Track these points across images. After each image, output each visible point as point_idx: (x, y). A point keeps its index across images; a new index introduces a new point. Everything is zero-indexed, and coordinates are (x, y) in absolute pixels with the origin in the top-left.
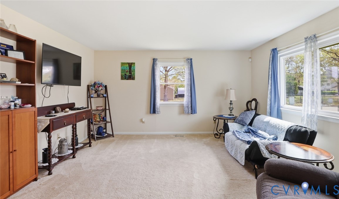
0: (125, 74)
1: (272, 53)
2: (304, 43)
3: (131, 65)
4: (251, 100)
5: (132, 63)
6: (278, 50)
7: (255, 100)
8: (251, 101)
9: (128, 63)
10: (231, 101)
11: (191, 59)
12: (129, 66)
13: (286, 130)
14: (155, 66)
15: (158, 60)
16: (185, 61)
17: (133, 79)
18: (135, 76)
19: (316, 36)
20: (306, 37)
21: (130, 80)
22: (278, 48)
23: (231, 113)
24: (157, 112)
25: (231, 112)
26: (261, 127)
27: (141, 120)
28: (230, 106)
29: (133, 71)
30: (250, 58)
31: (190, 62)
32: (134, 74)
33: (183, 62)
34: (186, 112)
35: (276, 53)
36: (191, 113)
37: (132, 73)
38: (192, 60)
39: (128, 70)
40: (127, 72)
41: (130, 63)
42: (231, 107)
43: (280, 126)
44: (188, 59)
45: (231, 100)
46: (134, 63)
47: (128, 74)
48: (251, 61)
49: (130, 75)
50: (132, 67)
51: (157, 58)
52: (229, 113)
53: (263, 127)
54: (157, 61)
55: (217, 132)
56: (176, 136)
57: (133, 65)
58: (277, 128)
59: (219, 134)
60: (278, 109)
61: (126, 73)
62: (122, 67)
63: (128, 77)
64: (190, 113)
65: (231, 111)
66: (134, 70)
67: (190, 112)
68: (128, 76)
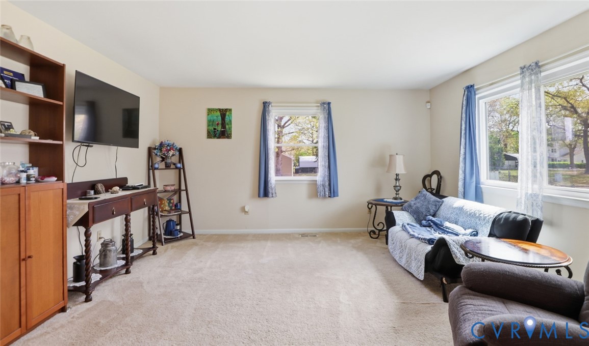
0: (215, 129)
1: (466, 92)
2: (519, 77)
3: (224, 113)
4: (430, 174)
5: (226, 109)
6: (475, 87)
7: (437, 172)
8: (430, 176)
9: (220, 110)
10: (397, 175)
11: (329, 104)
12: (221, 114)
13: (491, 220)
14: (267, 114)
15: (272, 104)
16: (318, 106)
17: (229, 136)
18: (231, 132)
19: (540, 64)
20: (522, 65)
21: (222, 138)
22: (477, 85)
23: (398, 196)
24: (270, 195)
25: (396, 194)
26: (449, 216)
27: (243, 210)
28: (396, 183)
29: (228, 124)
30: (428, 102)
31: (327, 108)
32: (230, 129)
33: (316, 108)
34: (321, 194)
35: (473, 93)
36: (329, 197)
37: (227, 127)
38: (331, 104)
39: (220, 122)
40: (218, 124)
41: (223, 110)
42: (398, 184)
43: (481, 214)
44: (324, 103)
45: (397, 172)
46: (230, 110)
47: (219, 128)
48: (429, 107)
49: (223, 131)
50: (227, 117)
51: (271, 101)
52: (395, 196)
53: (453, 216)
54: (270, 106)
55: (374, 229)
56: (304, 235)
57: (227, 113)
58: (477, 217)
59: (377, 232)
60: (476, 186)
61: (216, 128)
62: (210, 116)
63: (219, 135)
64: (327, 196)
65: (396, 191)
66: (230, 121)
67: (327, 193)
68: (219, 132)
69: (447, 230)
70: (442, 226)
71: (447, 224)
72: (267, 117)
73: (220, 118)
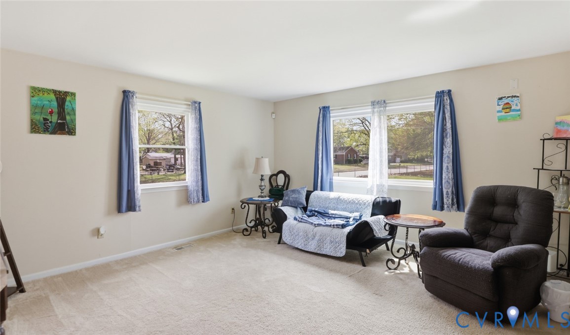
0: (45, 119)
1: (322, 111)
2: (370, 107)
3: (62, 98)
4: (276, 173)
5: (66, 92)
6: (330, 109)
8: (276, 175)
9: (55, 92)
10: (262, 176)
11: (200, 103)
12: (57, 98)
14: (130, 106)
15: (137, 95)
16: (189, 105)
17: (71, 132)
18: (75, 126)
19: (387, 102)
20: (373, 100)
21: (59, 134)
23: (263, 194)
24: (137, 209)
27: (97, 232)
28: (262, 183)
29: (68, 113)
30: (273, 113)
31: (198, 108)
32: (73, 121)
33: (185, 106)
34: (195, 201)
36: (203, 202)
37: (68, 118)
39: (56, 110)
40: (51, 113)
41: (60, 92)
44: (195, 102)
46: (73, 94)
47: (54, 118)
48: (274, 117)
49: (59, 123)
50: (67, 103)
51: (135, 91)
52: (260, 194)
54: (135, 97)
57: (68, 99)
59: (249, 229)
61: (49, 117)
62: (36, 98)
63: (55, 128)
64: (201, 201)
65: (262, 190)
66: (73, 110)
67: (201, 199)
68: (54, 125)
69: (334, 216)
70: (328, 214)
71: (331, 212)
72: (131, 111)
73: (55, 104)
